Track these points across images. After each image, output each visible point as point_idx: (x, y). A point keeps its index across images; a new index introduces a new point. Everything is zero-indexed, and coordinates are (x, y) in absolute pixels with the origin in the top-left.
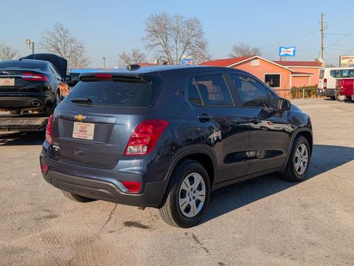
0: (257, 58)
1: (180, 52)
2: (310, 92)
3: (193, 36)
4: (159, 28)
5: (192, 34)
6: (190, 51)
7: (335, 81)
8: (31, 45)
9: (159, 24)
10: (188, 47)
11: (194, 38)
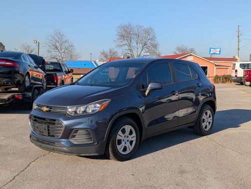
0: (191, 55)
1: (140, 50)
2: (227, 79)
3: (149, 40)
4: (126, 34)
5: (148, 38)
6: (147, 50)
7: (243, 71)
8: (37, 44)
9: (126, 31)
10: (145, 46)
11: (149, 41)
